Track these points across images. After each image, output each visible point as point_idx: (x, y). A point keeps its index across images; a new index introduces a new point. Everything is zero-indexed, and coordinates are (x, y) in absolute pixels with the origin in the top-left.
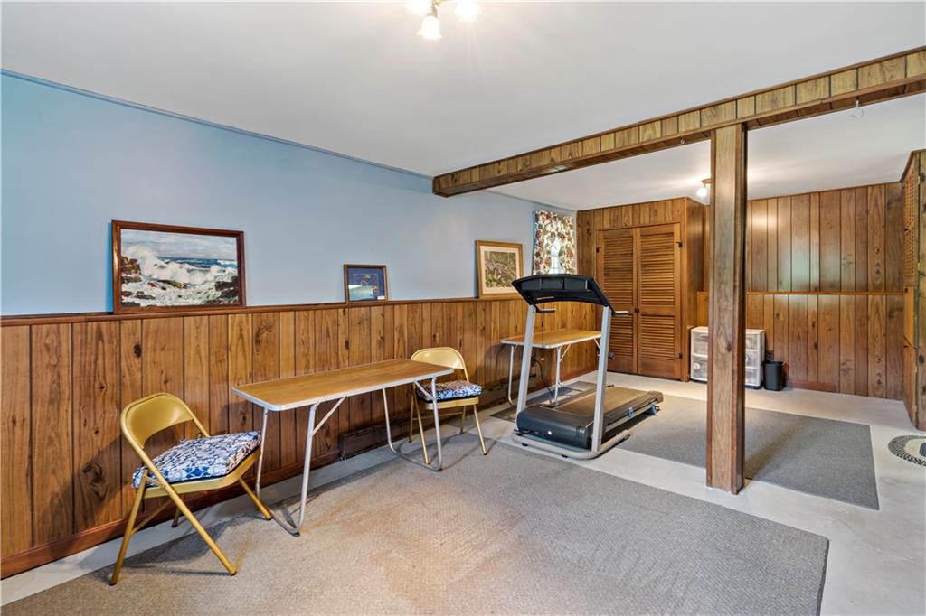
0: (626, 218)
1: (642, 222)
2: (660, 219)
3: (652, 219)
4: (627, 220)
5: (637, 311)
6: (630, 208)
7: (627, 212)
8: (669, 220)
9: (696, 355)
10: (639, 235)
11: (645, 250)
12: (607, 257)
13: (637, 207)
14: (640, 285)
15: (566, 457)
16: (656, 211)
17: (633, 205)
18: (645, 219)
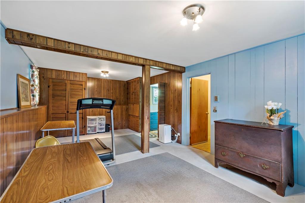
0: (63, 76)
1: (70, 79)
2: (77, 79)
3: (74, 78)
4: (64, 76)
5: (68, 112)
6: (66, 72)
7: (64, 73)
8: (81, 80)
9: (89, 125)
10: (69, 83)
11: (71, 89)
12: (54, 90)
13: (68, 73)
14: (69, 102)
15: (109, 165)
16: (76, 76)
17: (67, 71)
18: (72, 78)
